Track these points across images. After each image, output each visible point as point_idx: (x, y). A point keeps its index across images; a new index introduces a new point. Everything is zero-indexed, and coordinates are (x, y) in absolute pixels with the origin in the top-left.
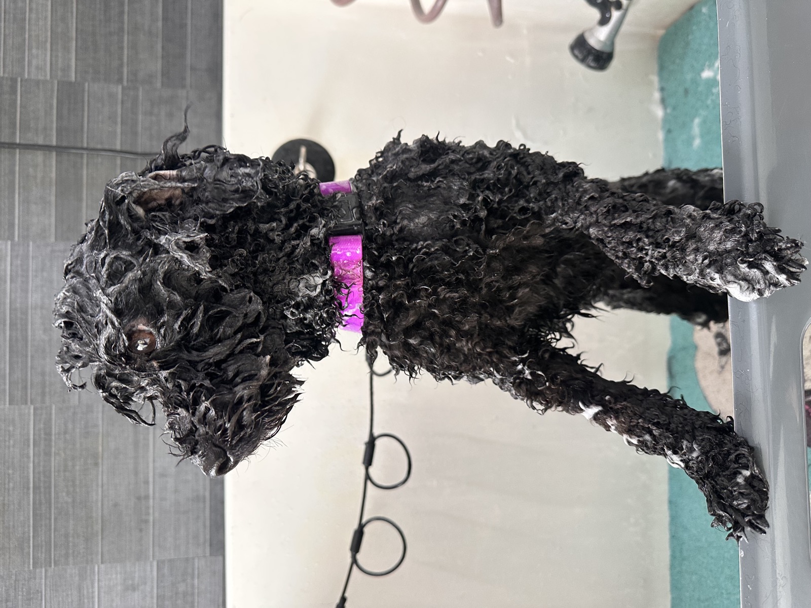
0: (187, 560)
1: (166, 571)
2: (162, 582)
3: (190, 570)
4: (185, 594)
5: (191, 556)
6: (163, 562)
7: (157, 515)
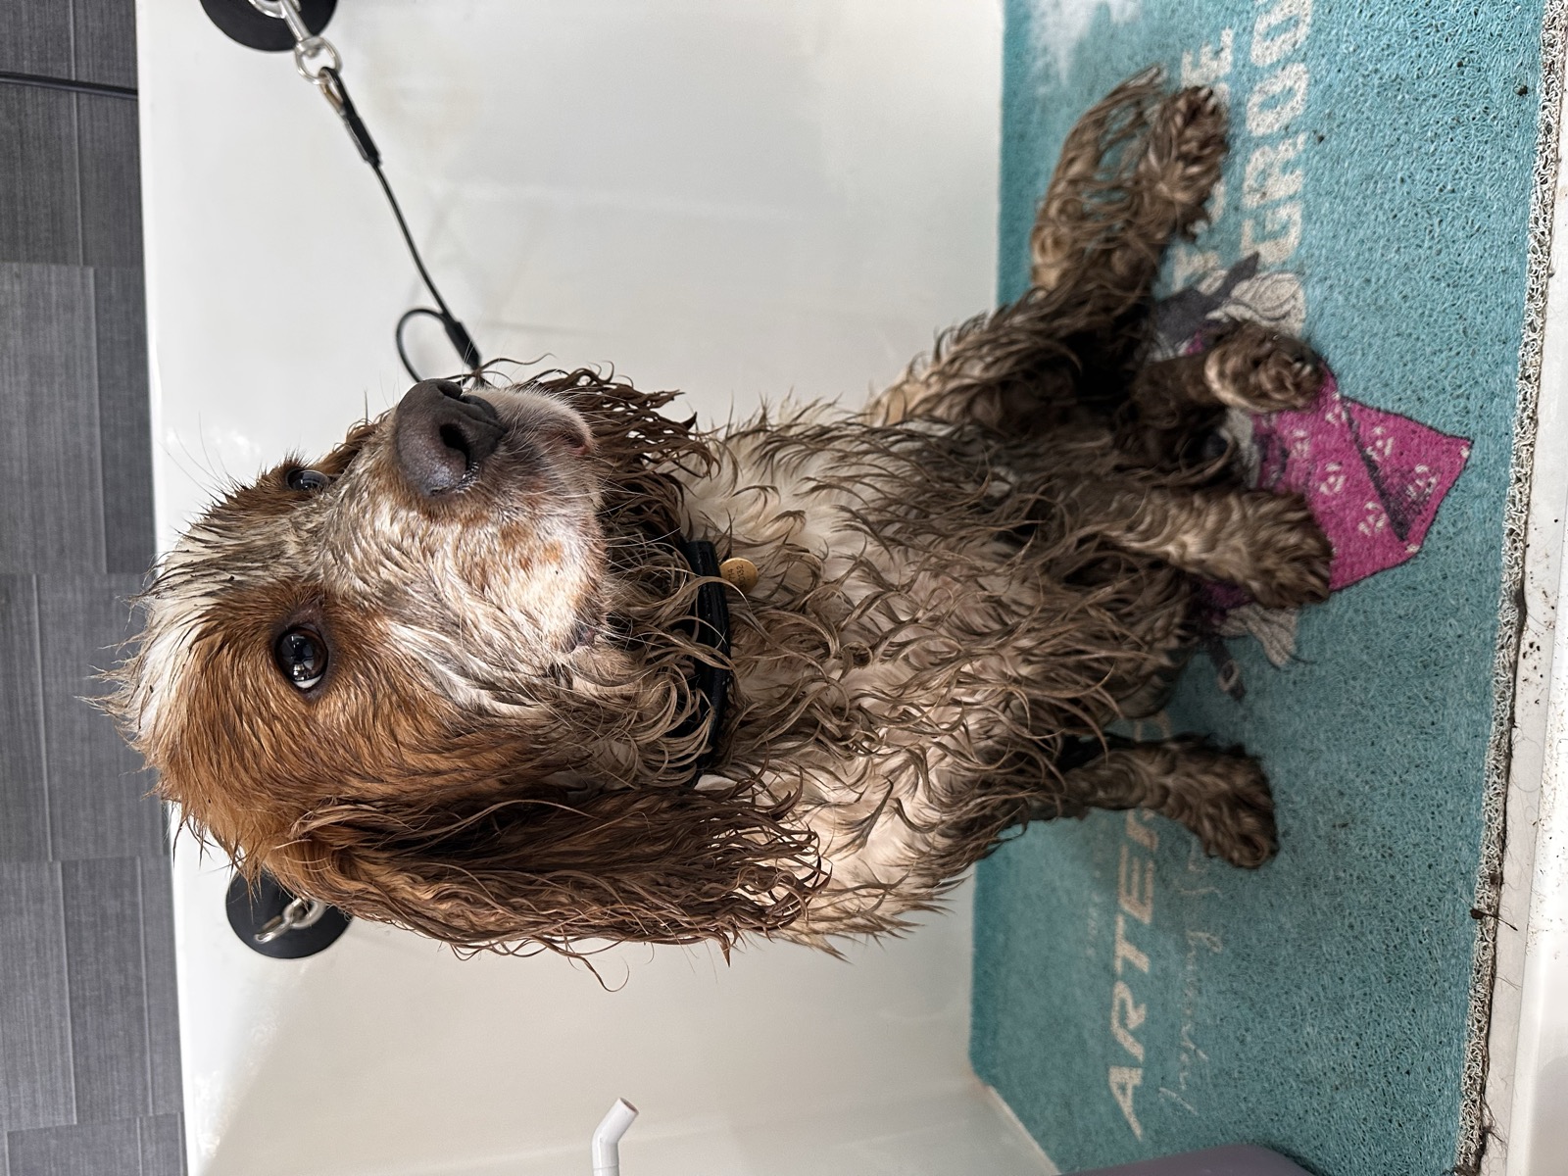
0: (121, 860)
1: (80, 878)
2: (73, 898)
3: (127, 879)
4: (121, 918)
5: (127, 854)
6: (76, 864)
7: (56, 779)
